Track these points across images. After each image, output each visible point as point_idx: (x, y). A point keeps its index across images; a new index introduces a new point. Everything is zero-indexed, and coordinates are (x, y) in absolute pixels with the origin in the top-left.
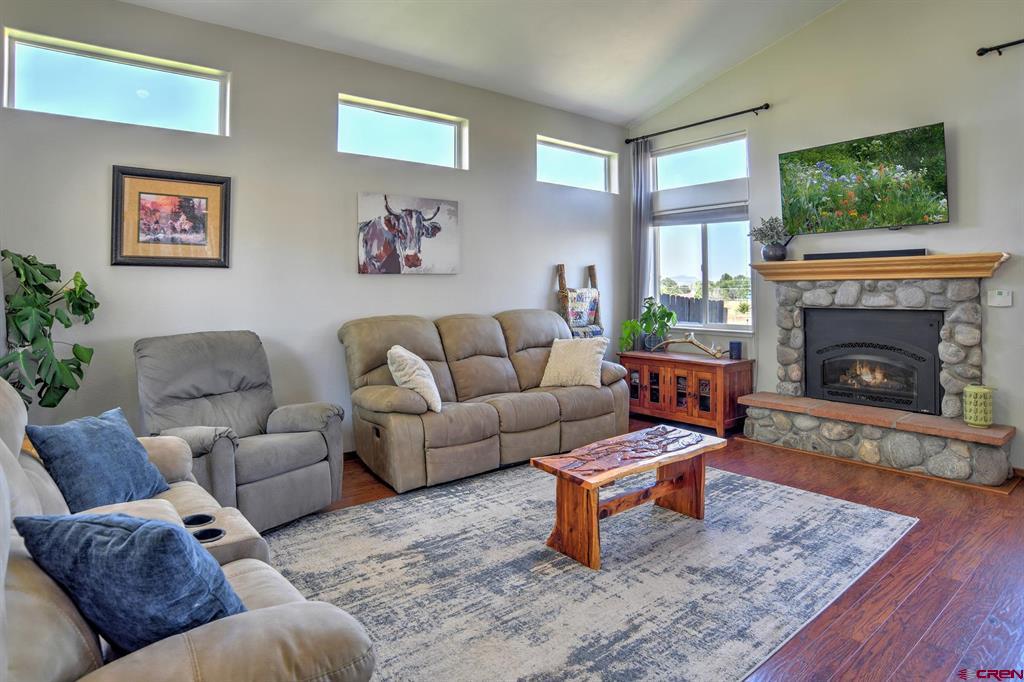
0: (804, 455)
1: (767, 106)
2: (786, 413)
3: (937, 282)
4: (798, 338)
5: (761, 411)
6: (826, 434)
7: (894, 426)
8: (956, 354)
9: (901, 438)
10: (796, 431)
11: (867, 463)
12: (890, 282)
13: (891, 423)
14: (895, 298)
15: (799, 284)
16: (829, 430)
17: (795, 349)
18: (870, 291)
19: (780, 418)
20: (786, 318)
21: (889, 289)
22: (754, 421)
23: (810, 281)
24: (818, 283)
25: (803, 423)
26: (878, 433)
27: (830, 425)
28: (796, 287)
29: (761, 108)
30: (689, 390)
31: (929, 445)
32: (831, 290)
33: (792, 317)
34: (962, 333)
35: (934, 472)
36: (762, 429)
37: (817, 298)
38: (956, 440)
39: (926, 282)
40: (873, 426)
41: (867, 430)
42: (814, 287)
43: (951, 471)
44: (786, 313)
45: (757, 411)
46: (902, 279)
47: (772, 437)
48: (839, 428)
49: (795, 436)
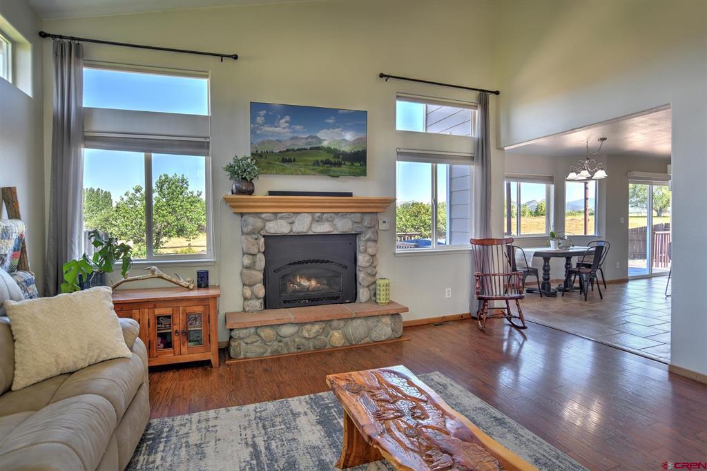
0: (289, 358)
1: (236, 57)
2: (271, 326)
3: (359, 215)
4: (261, 262)
5: (247, 331)
6: (306, 335)
7: (354, 316)
8: (368, 261)
9: (357, 323)
10: (280, 338)
11: (336, 347)
12: (332, 215)
13: (352, 314)
14: (334, 226)
15: (263, 216)
16: (308, 331)
17: (259, 271)
18: (318, 221)
19: (267, 333)
20: (253, 245)
21: (331, 219)
22: (240, 341)
23: (273, 213)
24: (279, 215)
25: (287, 331)
26: (342, 323)
27: (308, 327)
28: (261, 218)
29: (230, 56)
30: (176, 328)
31: (370, 322)
32: (290, 221)
33: (258, 244)
34: (371, 247)
35: (375, 340)
36: (249, 346)
37: (279, 227)
38: (383, 315)
39: (352, 215)
40: (339, 320)
41: (335, 324)
42: (276, 218)
43: (385, 336)
44: (254, 241)
45: (244, 331)
46: (339, 213)
47: (262, 350)
48: (316, 328)
49: (280, 344)
